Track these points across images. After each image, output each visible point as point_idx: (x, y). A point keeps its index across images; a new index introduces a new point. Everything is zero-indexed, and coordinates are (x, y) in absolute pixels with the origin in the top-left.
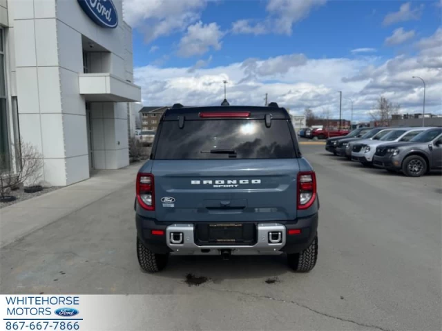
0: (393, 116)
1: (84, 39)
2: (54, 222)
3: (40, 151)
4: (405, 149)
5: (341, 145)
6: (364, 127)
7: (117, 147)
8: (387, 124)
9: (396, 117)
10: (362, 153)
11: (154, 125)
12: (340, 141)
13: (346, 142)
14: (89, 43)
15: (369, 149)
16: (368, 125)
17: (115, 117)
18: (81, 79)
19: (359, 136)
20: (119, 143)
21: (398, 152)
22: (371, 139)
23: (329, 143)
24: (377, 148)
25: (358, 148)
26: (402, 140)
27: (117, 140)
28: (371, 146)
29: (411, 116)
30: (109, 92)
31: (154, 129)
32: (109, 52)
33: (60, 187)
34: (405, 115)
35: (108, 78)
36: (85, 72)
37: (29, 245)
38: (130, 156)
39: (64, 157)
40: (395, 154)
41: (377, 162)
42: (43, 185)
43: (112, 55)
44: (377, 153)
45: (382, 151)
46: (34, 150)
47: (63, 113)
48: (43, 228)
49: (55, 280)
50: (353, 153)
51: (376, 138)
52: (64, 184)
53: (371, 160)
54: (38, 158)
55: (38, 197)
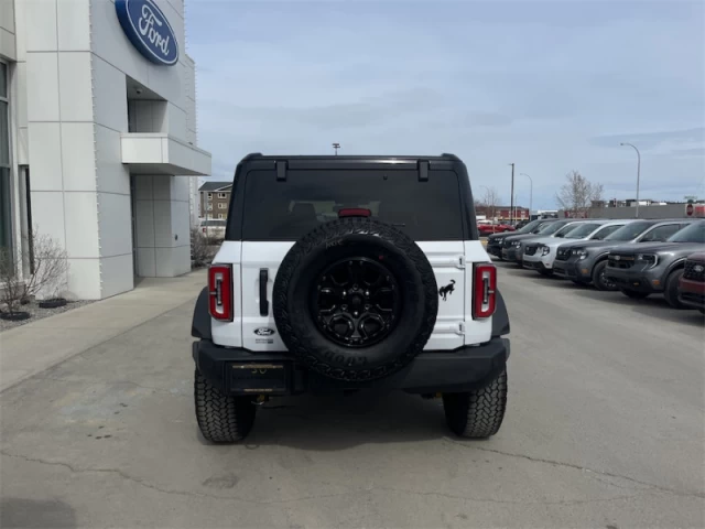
0: (593, 202)
1: (129, 80)
2: (95, 346)
3: (63, 247)
4: (597, 250)
5: (509, 244)
6: (549, 219)
7: (174, 243)
8: (583, 214)
9: (598, 204)
10: (538, 256)
11: (222, 211)
12: (508, 238)
13: (517, 240)
14: (135, 87)
15: (548, 251)
16: (556, 216)
17: (172, 198)
18: (124, 141)
19: (536, 232)
20: (176, 238)
21: (587, 255)
22: (552, 236)
23: (492, 241)
24: (559, 249)
25: (533, 249)
26: (594, 238)
27: (174, 233)
28: (550, 246)
29: (620, 203)
30: (166, 161)
31: (223, 218)
32: (163, 101)
33: (93, 301)
34: (612, 202)
35: (166, 141)
36: (130, 131)
37: (68, 373)
38: (192, 258)
39: (98, 256)
40: (582, 258)
41: (558, 270)
42: (67, 297)
43: (168, 105)
44: (559, 257)
45: (565, 254)
46: (54, 246)
47: (98, 192)
48: (80, 354)
49: (116, 413)
50: (526, 257)
51: (560, 235)
52: (98, 296)
53: (550, 267)
54: (59, 258)
55: (63, 314)
